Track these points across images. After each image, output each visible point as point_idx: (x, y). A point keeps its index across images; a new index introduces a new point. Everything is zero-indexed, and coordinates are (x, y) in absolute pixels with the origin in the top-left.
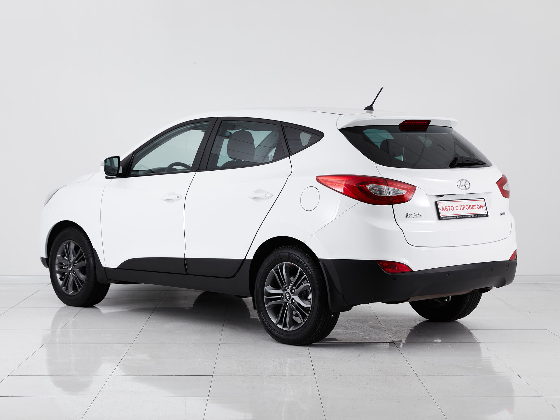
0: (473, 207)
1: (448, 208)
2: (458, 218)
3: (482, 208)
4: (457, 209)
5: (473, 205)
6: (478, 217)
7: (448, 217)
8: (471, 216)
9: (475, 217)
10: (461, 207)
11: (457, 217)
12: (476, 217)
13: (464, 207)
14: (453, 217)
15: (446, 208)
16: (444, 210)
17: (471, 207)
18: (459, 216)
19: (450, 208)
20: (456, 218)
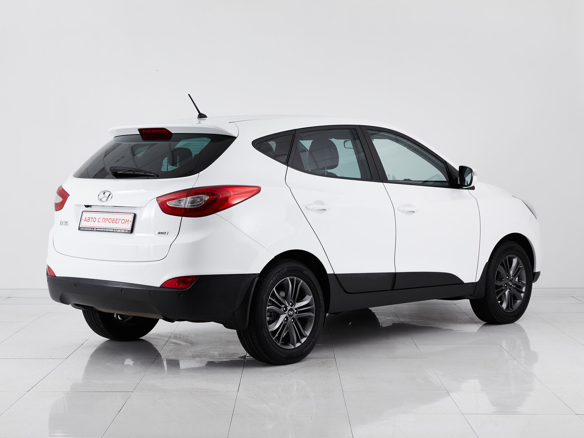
0: (117, 221)
1: (91, 219)
2: (95, 231)
3: (127, 223)
4: (99, 221)
5: (118, 219)
6: (117, 232)
7: (85, 228)
8: (110, 230)
9: (113, 232)
10: (104, 219)
11: (95, 229)
12: (115, 232)
13: (106, 220)
14: (90, 229)
15: (89, 219)
16: (86, 220)
17: (114, 221)
18: (96, 228)
19: (93, 219)
20: (93, 231)
